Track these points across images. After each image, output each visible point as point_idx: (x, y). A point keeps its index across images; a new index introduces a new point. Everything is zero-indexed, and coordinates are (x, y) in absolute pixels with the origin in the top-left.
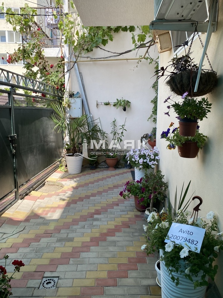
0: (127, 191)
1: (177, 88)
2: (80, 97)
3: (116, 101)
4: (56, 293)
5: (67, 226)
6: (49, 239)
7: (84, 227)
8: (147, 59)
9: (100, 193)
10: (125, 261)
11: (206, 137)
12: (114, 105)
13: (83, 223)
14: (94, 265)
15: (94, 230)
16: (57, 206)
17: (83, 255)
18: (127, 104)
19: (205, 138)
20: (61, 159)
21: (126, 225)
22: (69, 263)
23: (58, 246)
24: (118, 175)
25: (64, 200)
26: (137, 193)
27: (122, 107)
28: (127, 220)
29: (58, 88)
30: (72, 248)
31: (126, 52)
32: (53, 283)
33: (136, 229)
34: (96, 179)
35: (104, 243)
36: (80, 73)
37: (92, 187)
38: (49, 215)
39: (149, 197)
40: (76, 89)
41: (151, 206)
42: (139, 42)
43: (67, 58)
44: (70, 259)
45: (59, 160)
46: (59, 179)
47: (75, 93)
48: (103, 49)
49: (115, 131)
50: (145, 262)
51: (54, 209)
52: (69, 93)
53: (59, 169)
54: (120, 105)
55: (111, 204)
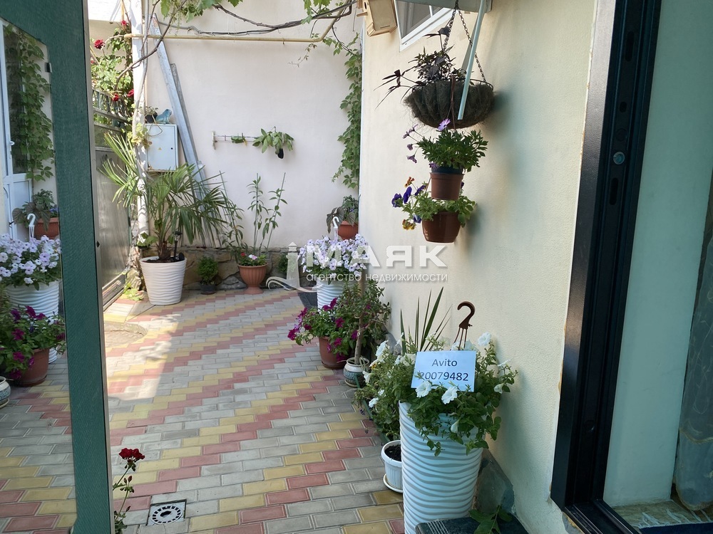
0: (303, 329)
1: (427, 112)
2: (172, 122)
3: (261, 134)
4: (187, 527)
5: (177, 409)
6: (143, 436)
7: (217, 408)
8: (328, 42)
9: (236, 341)
10: (318, 458)
11: (473, 203)
12: (257, 144)
13: (215, 400)
14: (256, 472)
15: (241, 411)
16: (141, 371)
17: (228, 457)
18: (286, 142)
19: (471, 205)
20: (126, 270)
21: (307, 396)
22: (200, 474)
23: (166, 447)
24: (271, 302)
25: (155, 359)
26: (326, 331)
27: (274, 150)
28: (309, 386)
29: (116, 99)
30: (200, 448)
31: (287, 26)
32: (174, 513)
33: (328, 401)
34: (221, 312)
35: (267, 433)
36: (171, 65)
37: (215, 330)
38: (127, 391)
39: (354, 337)
40: (162, 103)
41: (356, 352)
42: (318, 6)
43: (137, 25)
44: (201, 469)
45: (124, 273)
46: (130, 318)
47: (160, 112)
48: (232, 14)
49: (260, 203)
50: (357, 455)
51: (137, 379)
52: (145, 112)
53: (124, 296)
54: (271, 143)
55: (268, 360)
